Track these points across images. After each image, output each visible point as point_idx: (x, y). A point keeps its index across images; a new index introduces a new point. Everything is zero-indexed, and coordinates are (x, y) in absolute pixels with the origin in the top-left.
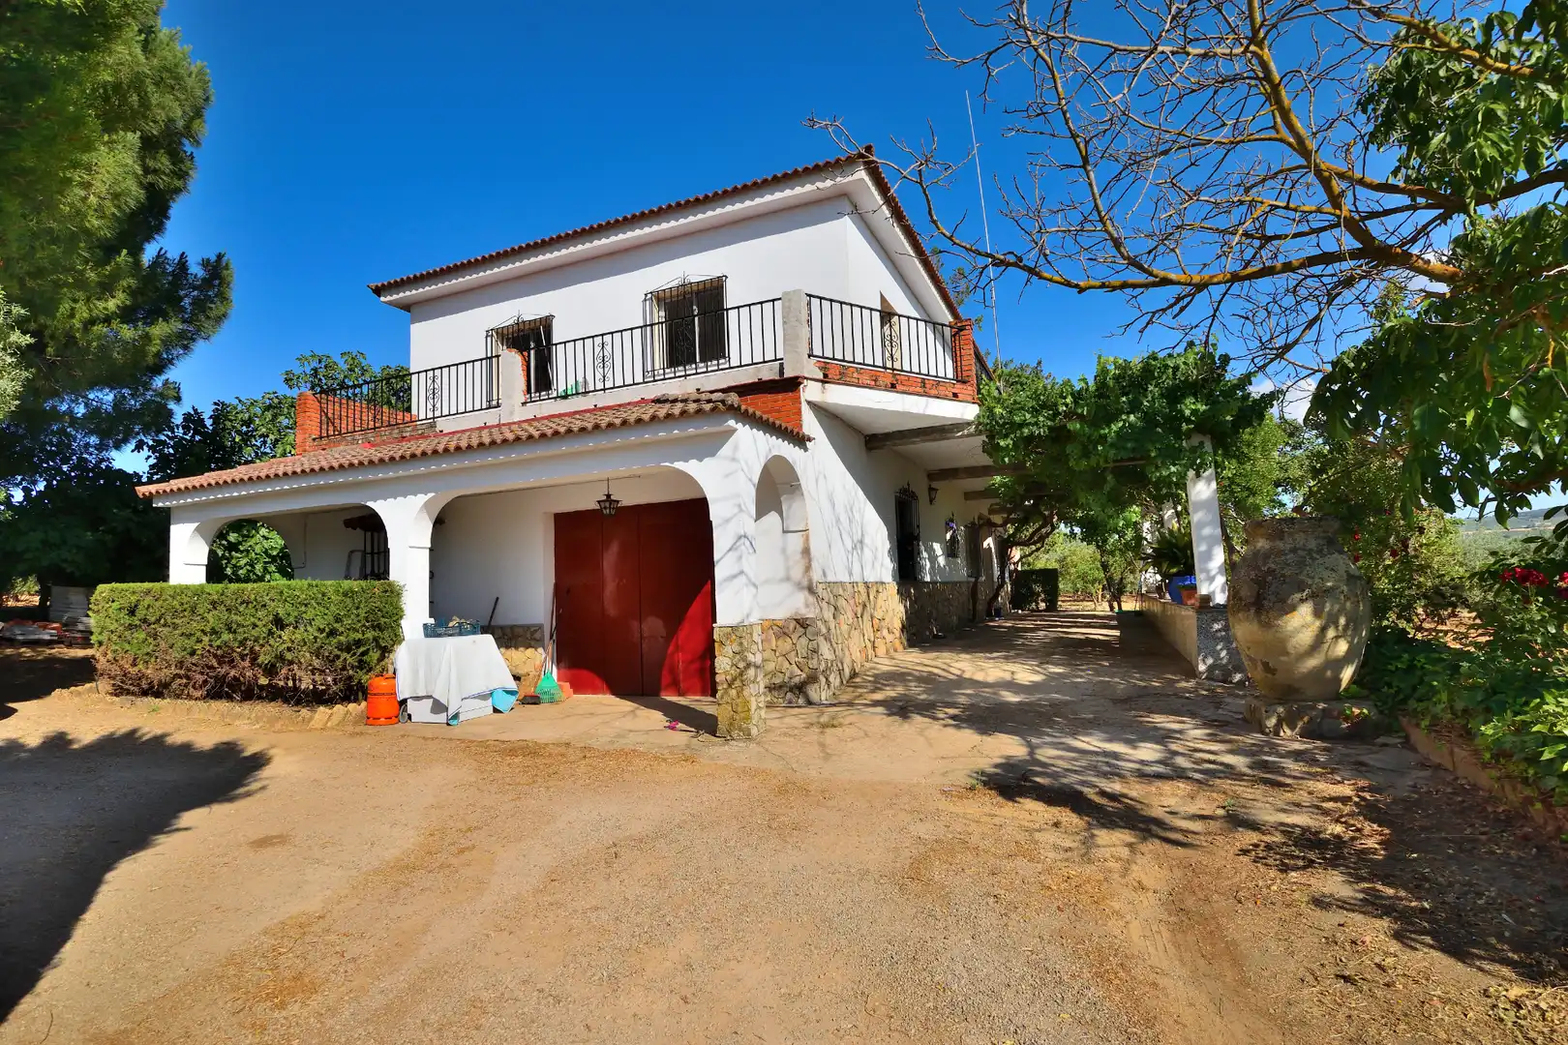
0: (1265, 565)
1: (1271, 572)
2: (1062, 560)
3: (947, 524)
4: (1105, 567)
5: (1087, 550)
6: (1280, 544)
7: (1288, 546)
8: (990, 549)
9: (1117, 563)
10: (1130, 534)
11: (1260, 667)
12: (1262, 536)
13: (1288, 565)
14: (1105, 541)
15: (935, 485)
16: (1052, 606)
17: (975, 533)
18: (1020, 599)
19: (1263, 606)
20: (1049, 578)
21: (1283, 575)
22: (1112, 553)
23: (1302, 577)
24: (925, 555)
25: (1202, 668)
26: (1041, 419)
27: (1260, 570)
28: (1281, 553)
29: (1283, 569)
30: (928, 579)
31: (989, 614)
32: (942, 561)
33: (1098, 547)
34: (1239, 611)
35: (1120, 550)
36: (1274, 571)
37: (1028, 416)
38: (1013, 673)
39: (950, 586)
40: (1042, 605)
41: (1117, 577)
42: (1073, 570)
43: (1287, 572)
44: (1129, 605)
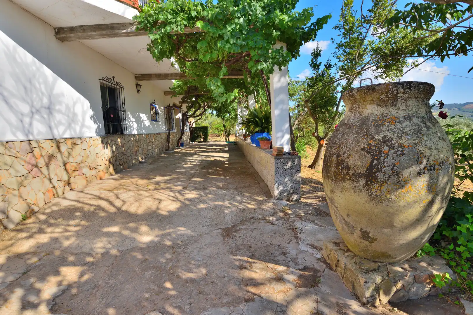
0: (378, 133)
1: (386, 141)
2: (210, 123)
3: (151, 105)
4: (224, 126)
5: (219, 120)
6: (393, 111)
7: (402, 113)
8: (180, 118)
9: (228, 124)
10: (233, 114)
11: (357, 233)
12: (372, 102)
13: (406, 134)
14: (224, 116)
15: (140, 83)
16: (205, 140)
17: (169, 111)
18: (193, 138)
19: (376, 178)
20: (205, 130)
21: (401, 146)
22: (227, 121)
23: (421, 148)
24: (132, 119)
25: (276, 193)
26: (179, 19)
27: (373, 138)
28: (394, 120)
29: (400, 138)
30: (135, 132)
31: (178, 145)
32: (147, 123)
33: (222, 118)
34: (343, 180)
35: (229, 120)
36: (391, 140)
37: (170, 17)
38: (160, 201)
39: (152, 136)
40: (202, 140)
41: (228, 129)
42: (214, 127)
43: (405, 141)
44: (232, 139)
